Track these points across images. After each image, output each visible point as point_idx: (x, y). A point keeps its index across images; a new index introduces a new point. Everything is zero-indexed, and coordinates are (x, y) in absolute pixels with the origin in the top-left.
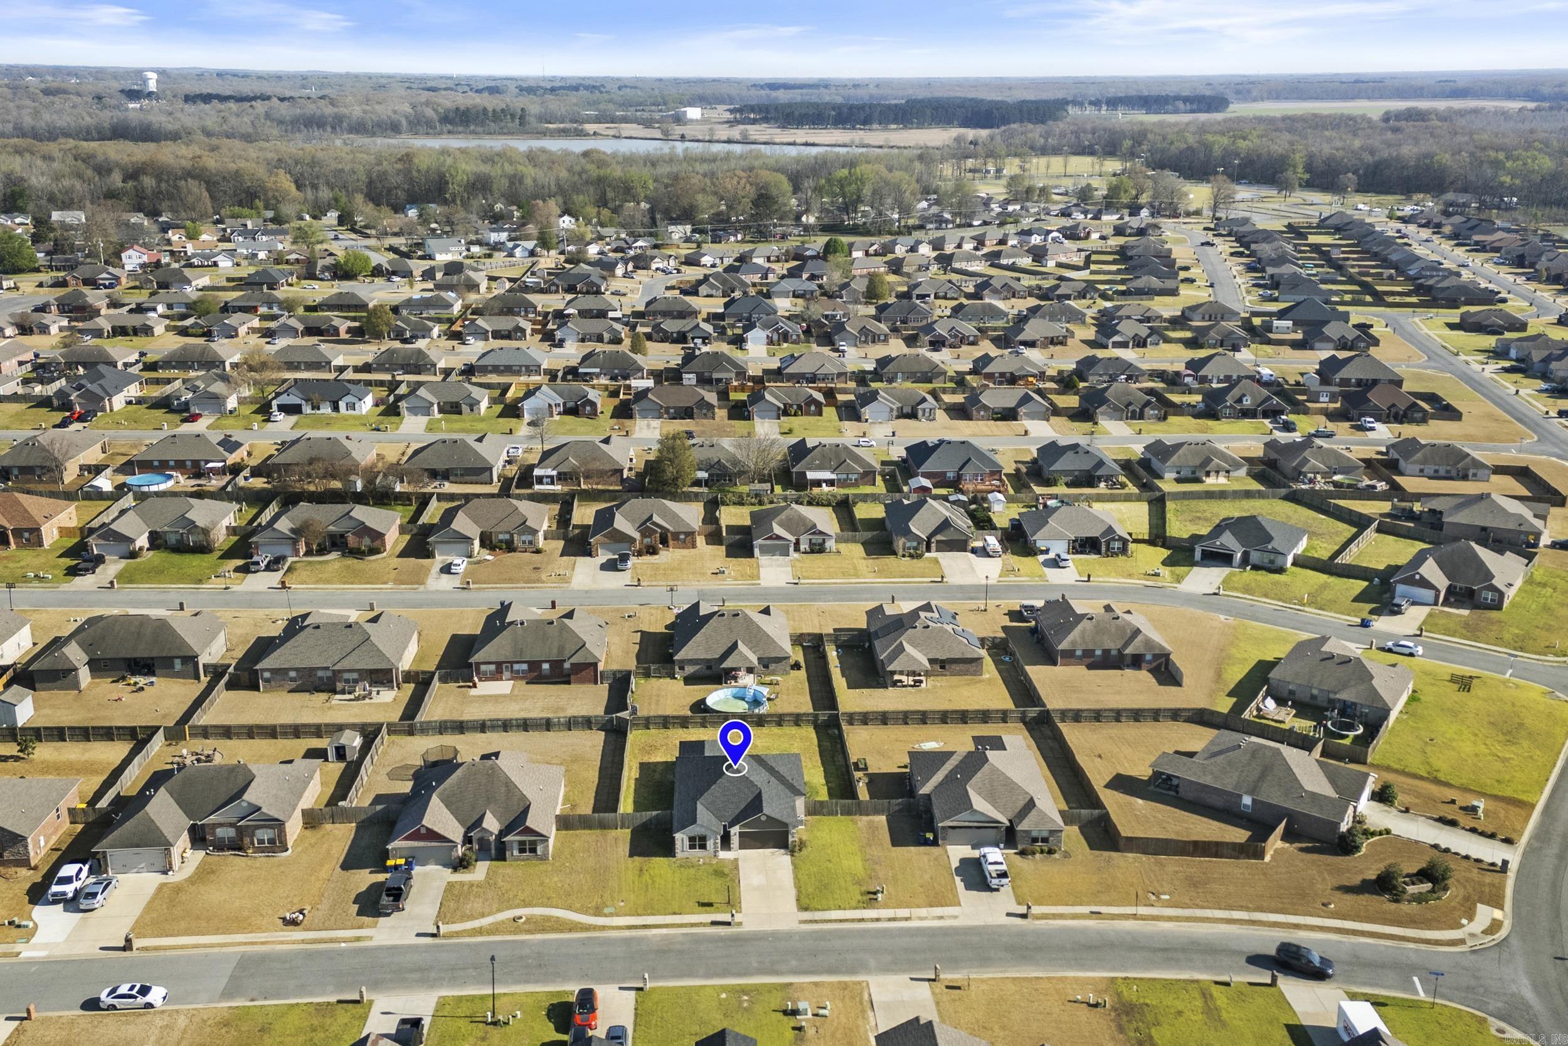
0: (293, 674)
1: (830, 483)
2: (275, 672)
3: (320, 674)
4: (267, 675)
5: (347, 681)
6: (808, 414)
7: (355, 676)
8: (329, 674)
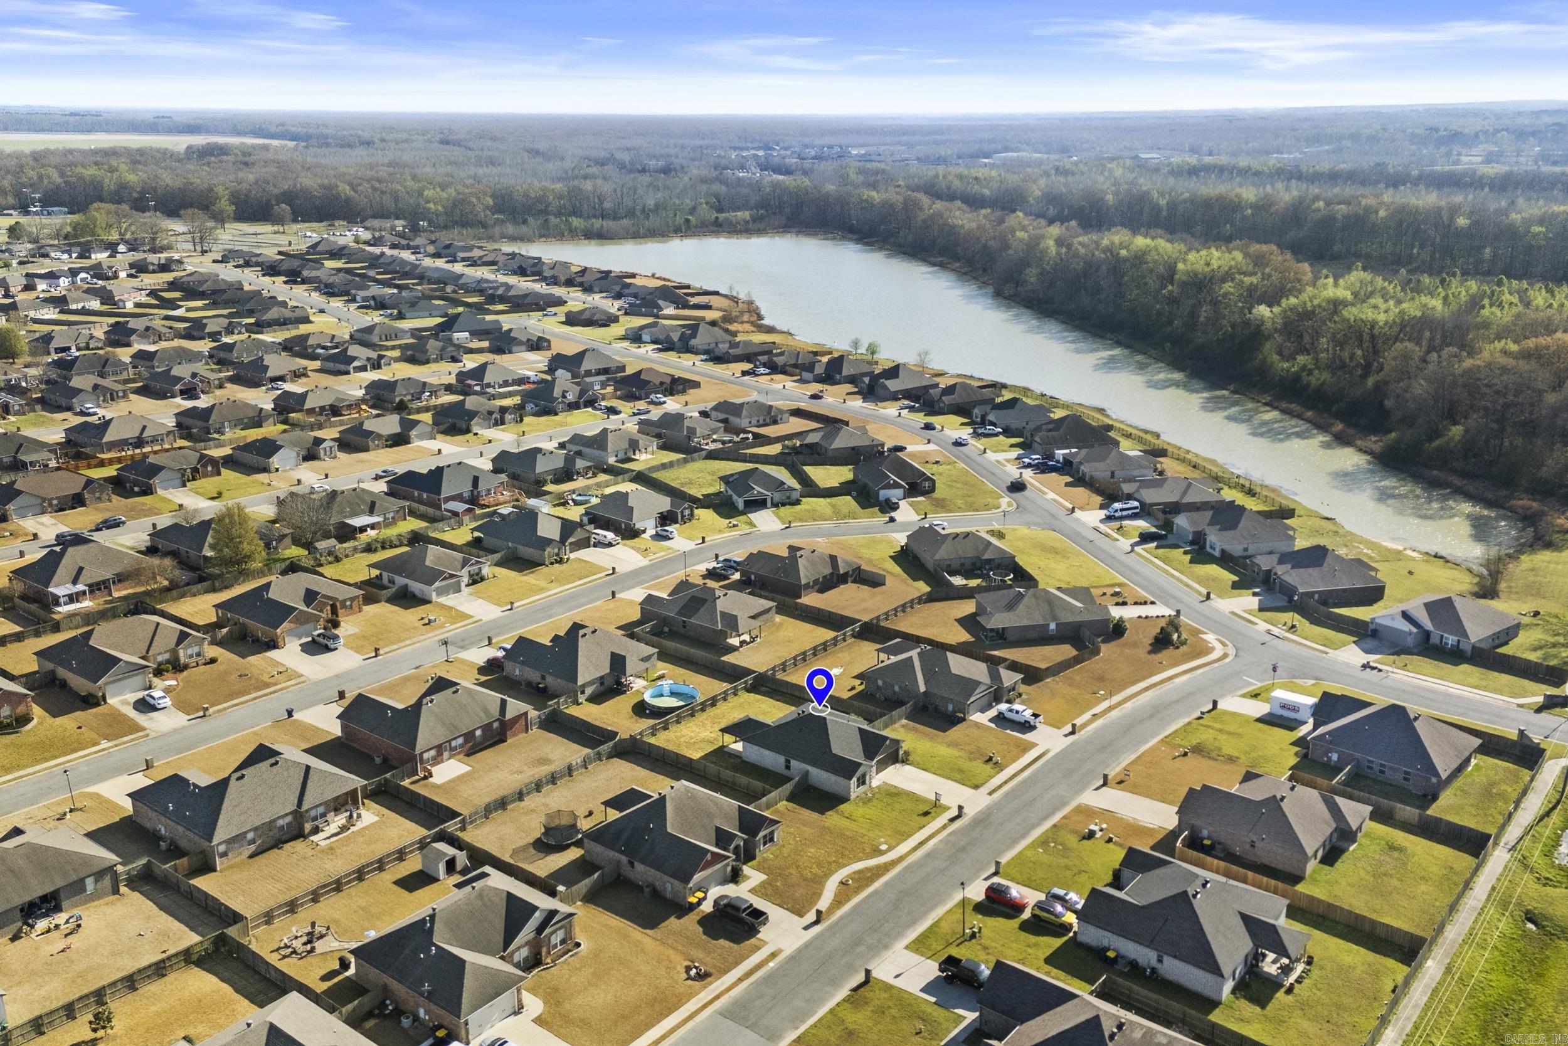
0: (250, 836)
1: (373, 526)
2: (230, 841)
3: (281, 822)
4: (222, 848)
5: (315, 819)
6: (206, 475)
7: (321, 810)
8: (289, 819)
